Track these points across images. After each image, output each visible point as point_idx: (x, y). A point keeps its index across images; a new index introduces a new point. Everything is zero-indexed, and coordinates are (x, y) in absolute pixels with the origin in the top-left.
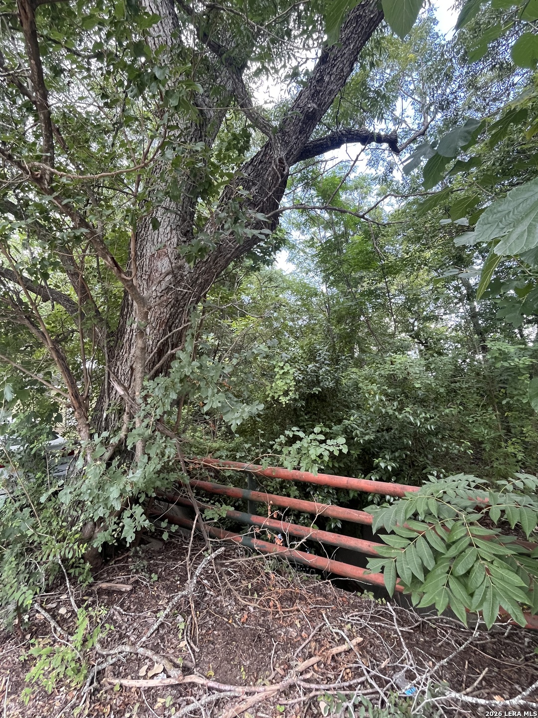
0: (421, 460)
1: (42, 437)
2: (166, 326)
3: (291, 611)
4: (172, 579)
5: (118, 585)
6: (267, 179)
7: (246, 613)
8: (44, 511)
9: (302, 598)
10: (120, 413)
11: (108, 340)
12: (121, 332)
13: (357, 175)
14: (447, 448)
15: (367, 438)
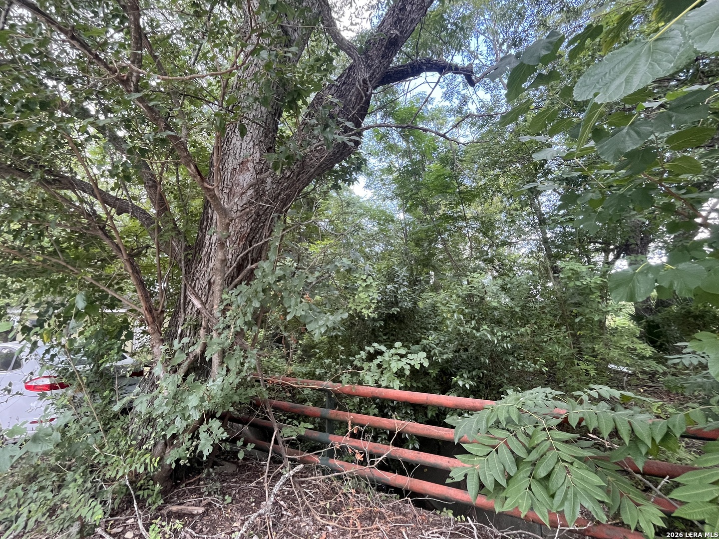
0: (498, 378)
1: (112, 352)
2: (246, 240)
3: (370, 530)
4: (246, 501)
5: (190, 508)
6: (351, 100)
7: (324, 533)
8: (111, 430)
9: (382, 517)
10: (196, 329)
11: (186, 253)
12: (200, 244)
13: (433, 107)
14: (523, 366)
15: (445, 357)
